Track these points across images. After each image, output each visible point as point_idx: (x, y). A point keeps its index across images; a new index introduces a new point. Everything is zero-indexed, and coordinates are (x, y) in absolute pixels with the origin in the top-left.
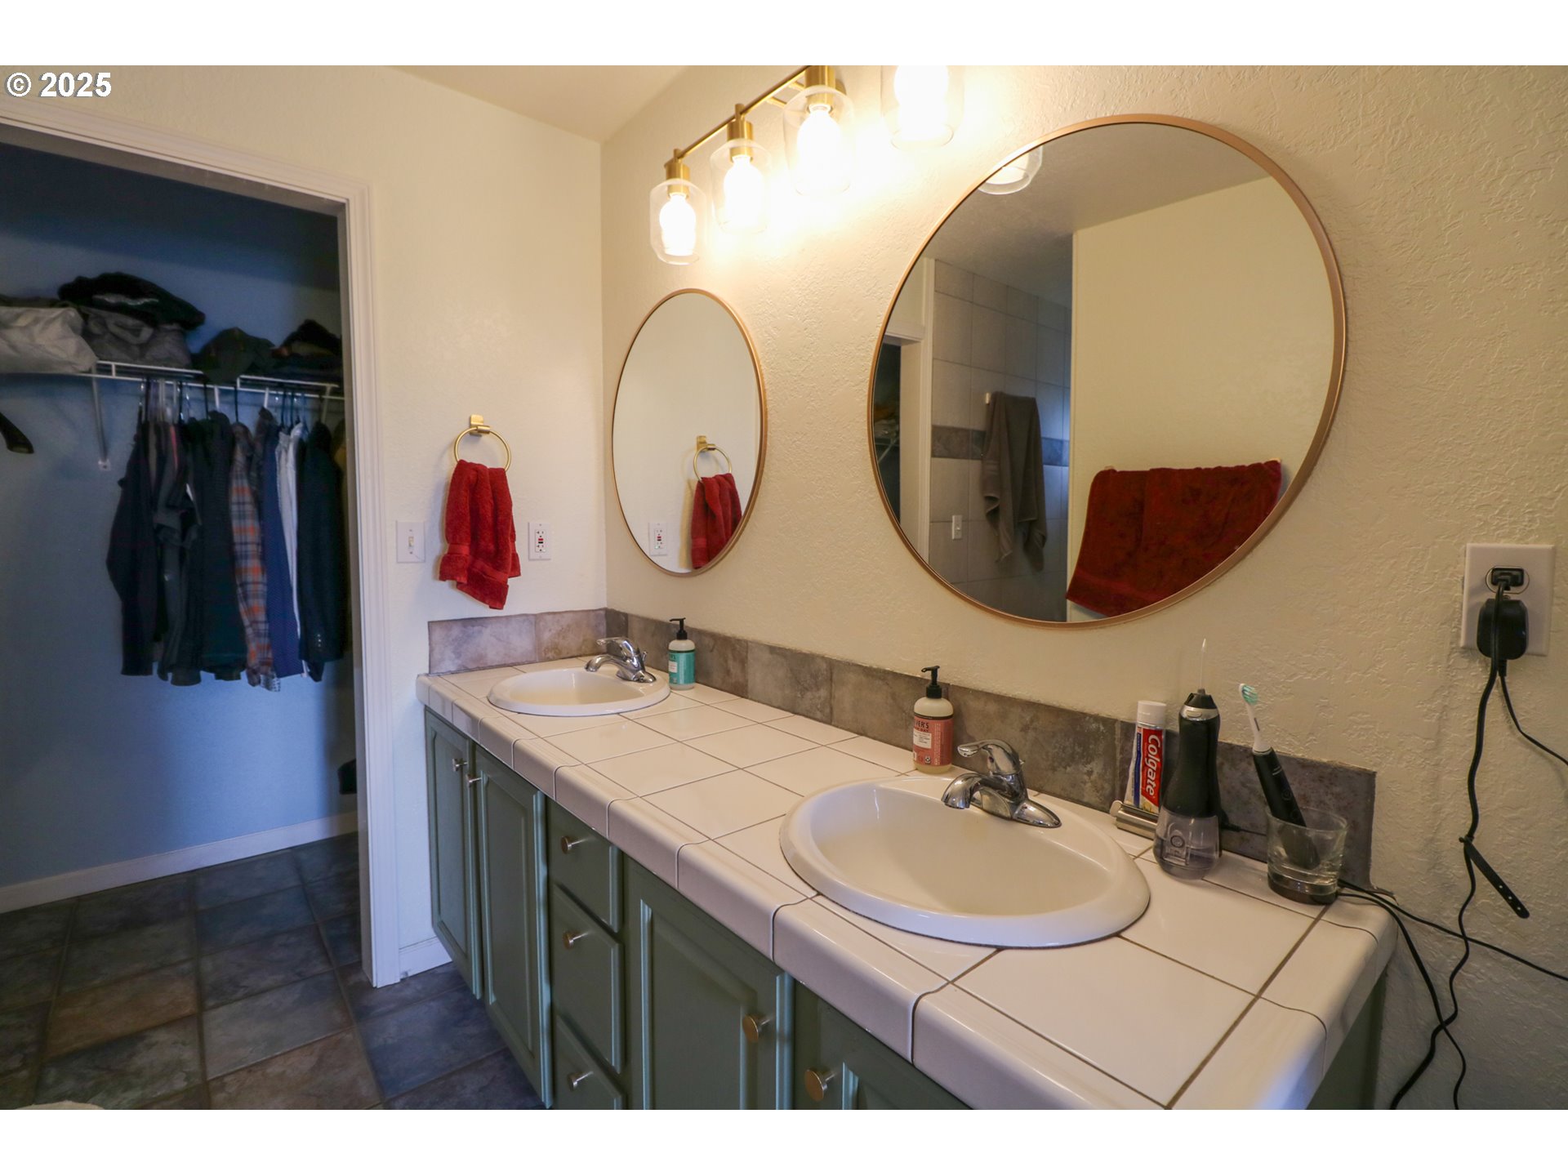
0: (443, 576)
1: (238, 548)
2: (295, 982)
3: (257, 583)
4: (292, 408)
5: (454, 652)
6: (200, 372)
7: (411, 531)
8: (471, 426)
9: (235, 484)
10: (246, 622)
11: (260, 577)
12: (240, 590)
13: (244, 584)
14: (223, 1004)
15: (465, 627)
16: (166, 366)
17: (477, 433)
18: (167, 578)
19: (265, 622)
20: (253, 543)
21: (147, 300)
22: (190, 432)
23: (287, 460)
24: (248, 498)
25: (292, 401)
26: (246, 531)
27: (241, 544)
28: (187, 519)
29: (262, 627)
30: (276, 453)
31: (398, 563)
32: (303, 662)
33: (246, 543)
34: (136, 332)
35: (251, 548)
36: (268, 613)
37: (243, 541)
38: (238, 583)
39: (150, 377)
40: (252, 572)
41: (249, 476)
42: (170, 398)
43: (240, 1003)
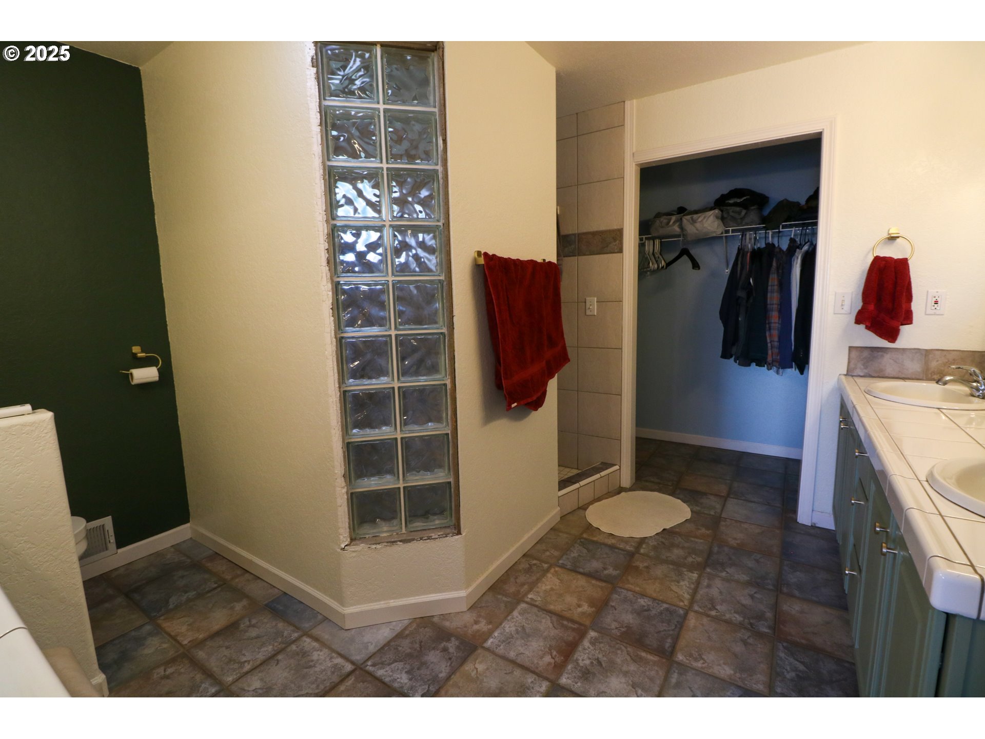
0: (858, 321)
1: (769, 306)
2: (766, 505)
3: (776, 323)
4: (805, 234)
5: (863, 365)
6: (764, 225)
7: (844, 297)
8: (889, 234)
9: (771, 277)
10: (768, 340)
11: (777, 320)
12: (767, 326)
13: (769, 323)
14: (736, 498)
15: (872, 352)
16: (751, 225)
17: (892, 239)
18: (740, 319)
19: (777, 342)
20: (776, 304)
21: (745, 198)
22: (757, 254)
23: (797, 263)
24: (776, 283)
25: (806, 231)
26: (773, 298)
27: (771, 304)
28: (749, 294)
29: (776, 344)
30: (793, 260)
31: (835, 314)
32: (794, 363)
33: (773, 304)
34: (739, 213)
35: (775, 307)
36: (779, 338)
37: (772, 303)
38: (767, 322)
39: (744, 232)
40: (774, 317)
41: (778, 272)
42: (750, 239)
43: (742, 501)
